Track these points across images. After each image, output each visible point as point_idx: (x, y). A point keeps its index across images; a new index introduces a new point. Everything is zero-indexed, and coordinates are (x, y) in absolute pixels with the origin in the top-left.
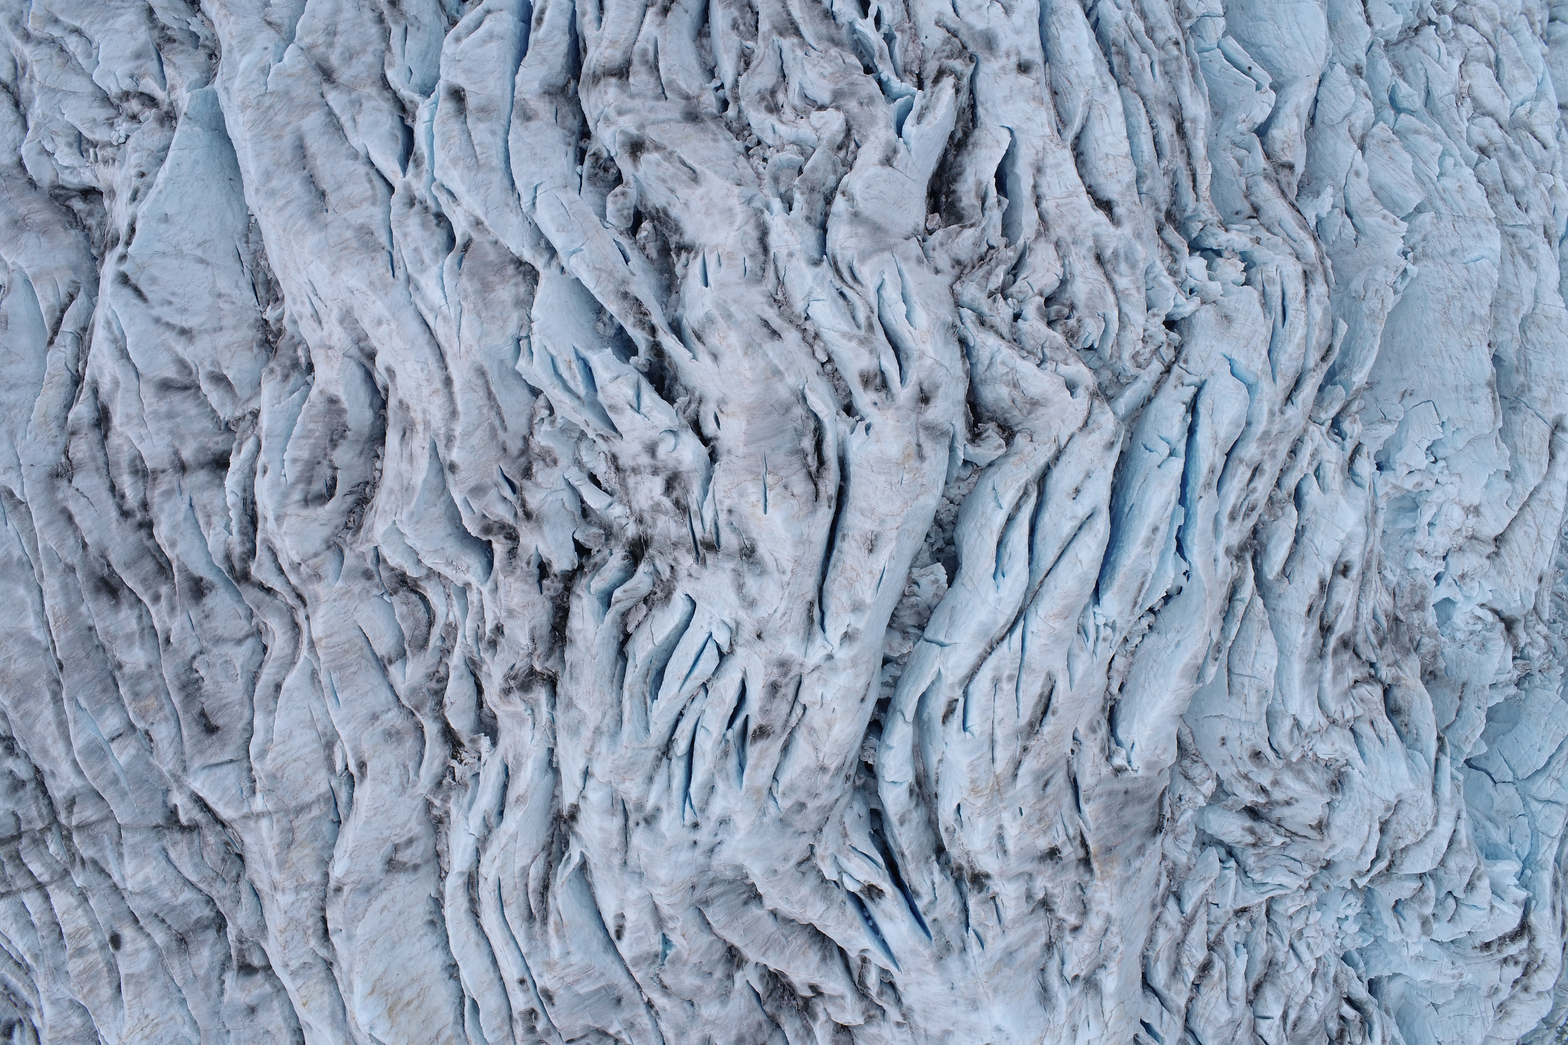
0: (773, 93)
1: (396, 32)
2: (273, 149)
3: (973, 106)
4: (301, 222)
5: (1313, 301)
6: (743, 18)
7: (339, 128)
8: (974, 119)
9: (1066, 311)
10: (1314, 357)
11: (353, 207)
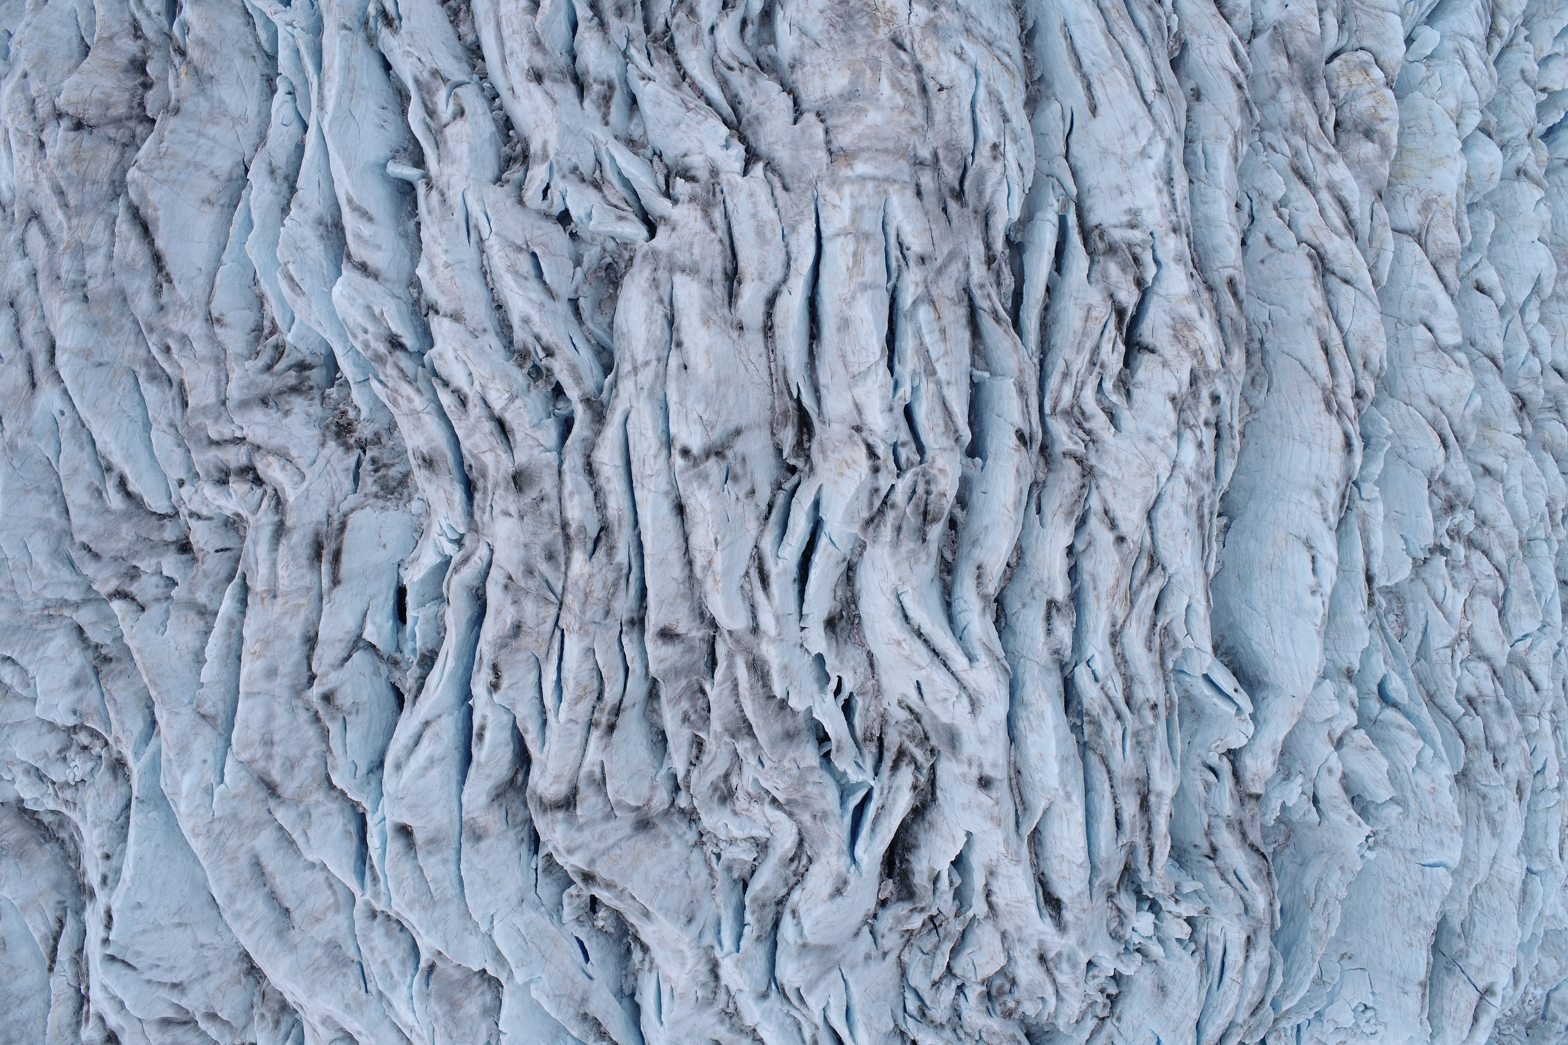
0: (726, 776)
1: (334, 728)
2: (230, 871)
3: (932, 782)
4: (271, 944)
5: (1251, 966)
6: (694, 706)
7: (293, 842)
8: (933, 793)
9: (1007, 987)
10: (1243, 1016)
11: (318, 920)
